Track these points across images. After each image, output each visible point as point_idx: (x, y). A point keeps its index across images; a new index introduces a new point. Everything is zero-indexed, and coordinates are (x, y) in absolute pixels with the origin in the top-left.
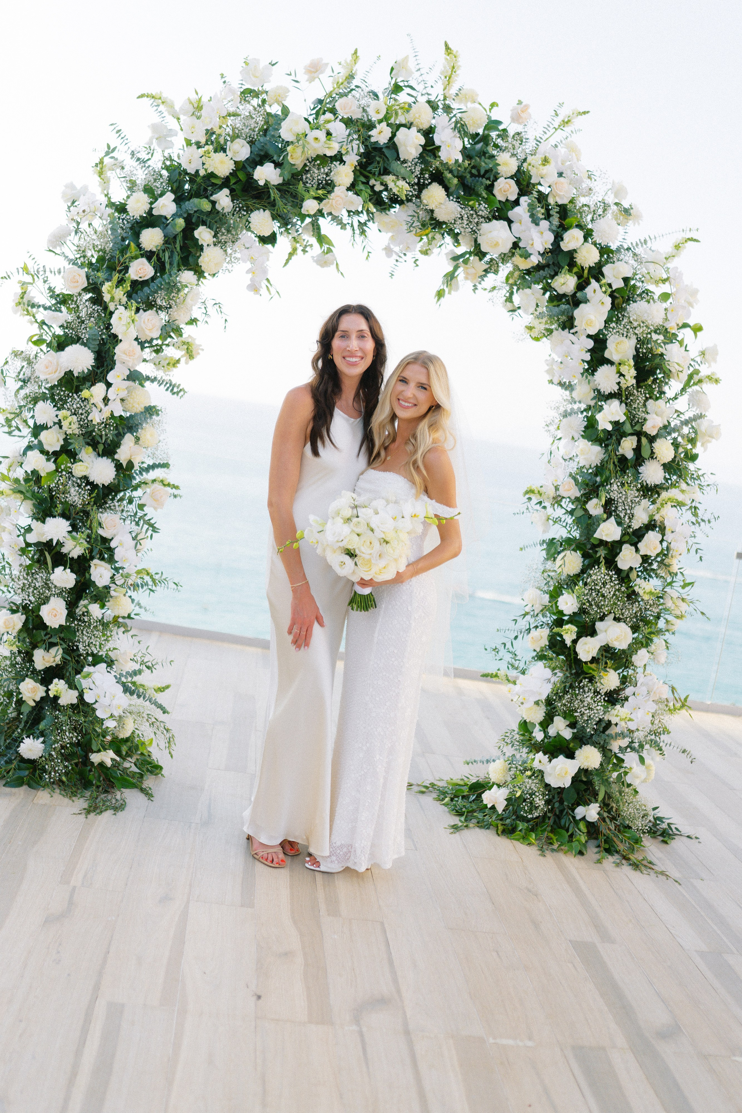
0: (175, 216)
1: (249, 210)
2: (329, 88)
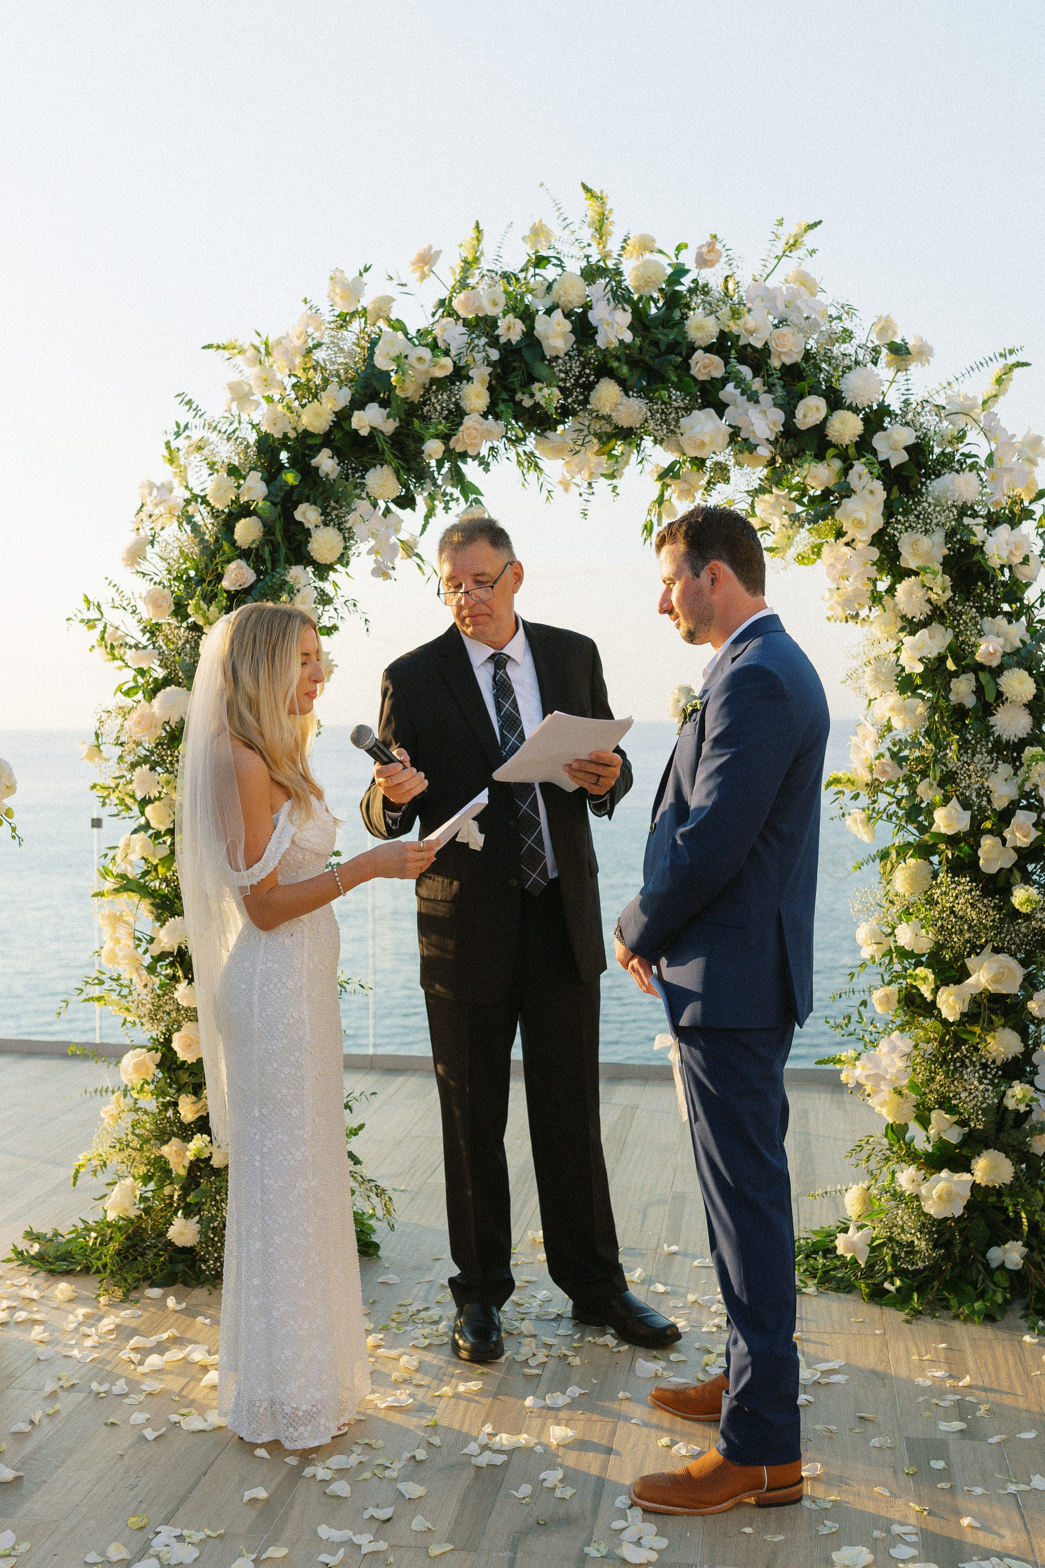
0: (266, 500)
1: (364, 469)
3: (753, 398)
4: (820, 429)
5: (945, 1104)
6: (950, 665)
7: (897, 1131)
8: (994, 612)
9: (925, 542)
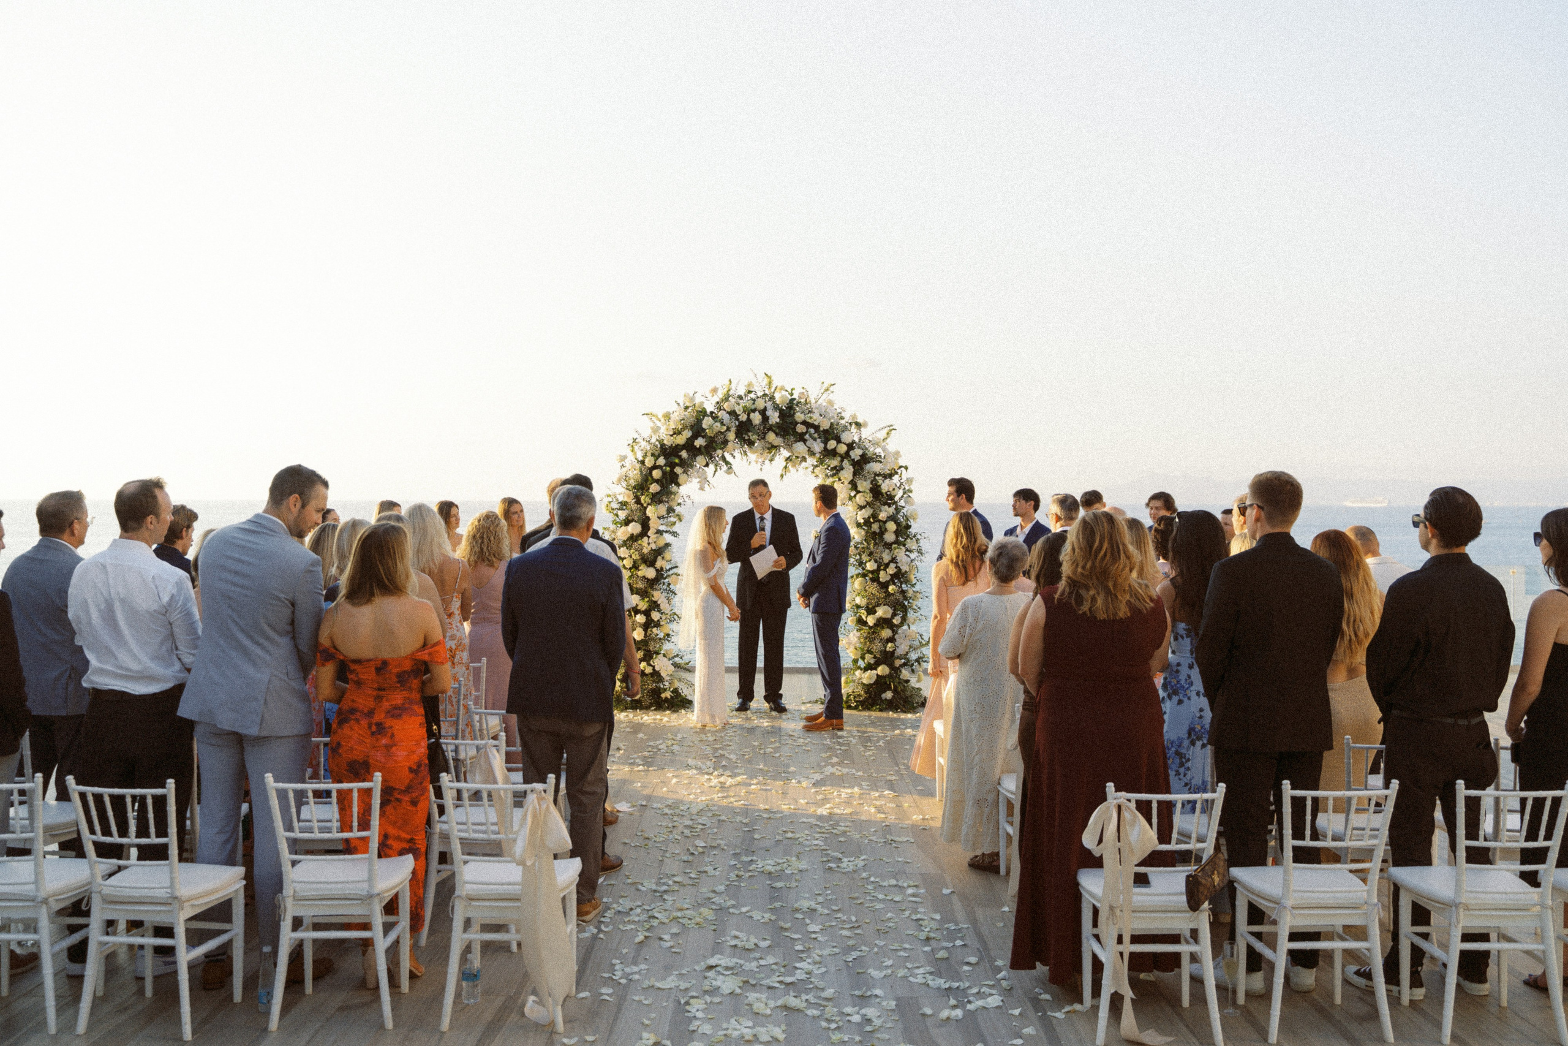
0: (665, 465)
1: (695, 456)
2: (721, 396)
3: (815, 440)
4: (834, 450)
5: (869, 652)
6: (872, 520)
7: (855, 661)
8: (885, 504)
9: (865, 483)
